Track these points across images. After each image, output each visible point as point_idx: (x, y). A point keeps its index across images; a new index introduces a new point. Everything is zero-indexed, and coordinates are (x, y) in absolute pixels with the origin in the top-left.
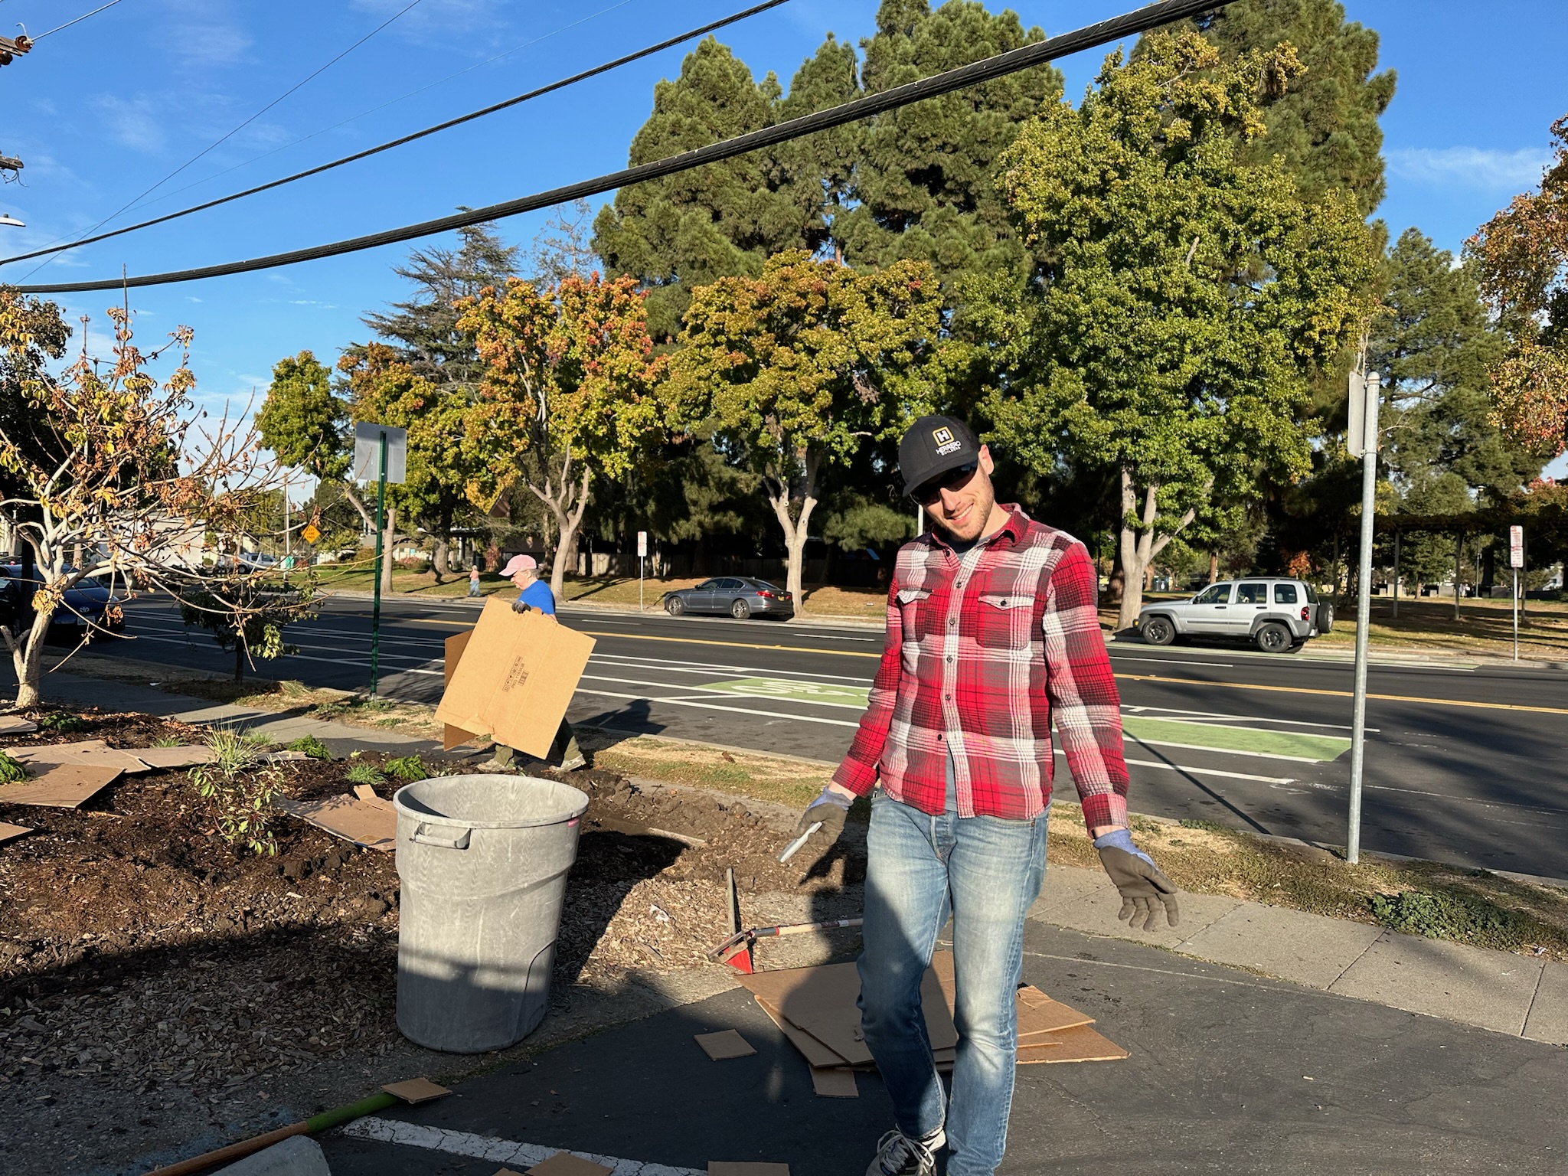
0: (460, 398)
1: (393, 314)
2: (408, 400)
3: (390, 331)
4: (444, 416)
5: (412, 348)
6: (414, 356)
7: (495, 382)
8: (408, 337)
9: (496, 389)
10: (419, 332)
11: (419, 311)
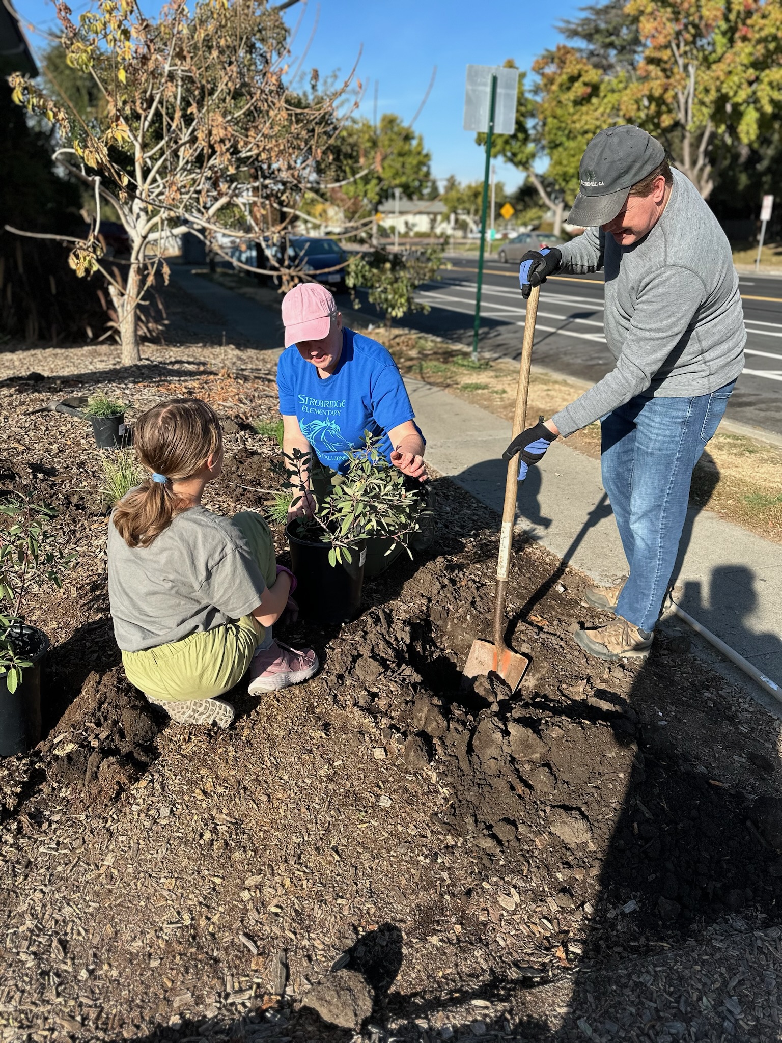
0: (621, 82)
1: (577, 17)
2: (579, 89)
3: (574, 33)
4: (606, 101)
5: (591, 47)
6: (592, 54)
7: (650, 61)
8: (589, 37)
9: (651, 67)
10: (598, 30)
11: (598, 12)
